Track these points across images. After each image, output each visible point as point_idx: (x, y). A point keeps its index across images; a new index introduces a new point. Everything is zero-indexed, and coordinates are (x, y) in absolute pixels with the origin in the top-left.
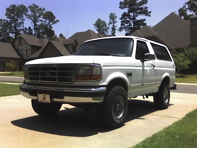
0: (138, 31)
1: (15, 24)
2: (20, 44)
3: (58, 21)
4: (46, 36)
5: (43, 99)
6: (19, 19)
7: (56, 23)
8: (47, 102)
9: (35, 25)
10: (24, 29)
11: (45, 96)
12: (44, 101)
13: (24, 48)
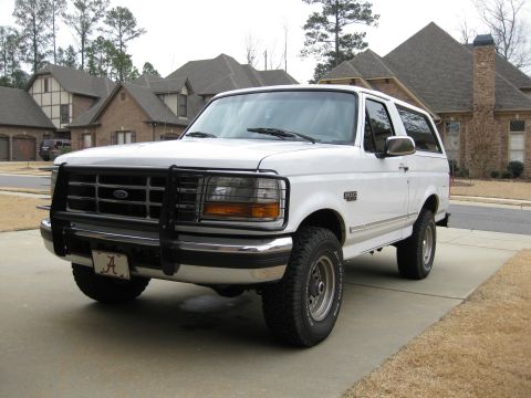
0: (348, 63)
1: (34, 40)
2: (46, 90)
3: (142, 31)
4: (110, 68)
5: (109, 266)
6: (45, 26)
7: (137, 35)
8: (118, 275)
9: (83, 40)
10: (57, 52)
11: (112, 259)
12: (111, 273)
13: (56, 100)
